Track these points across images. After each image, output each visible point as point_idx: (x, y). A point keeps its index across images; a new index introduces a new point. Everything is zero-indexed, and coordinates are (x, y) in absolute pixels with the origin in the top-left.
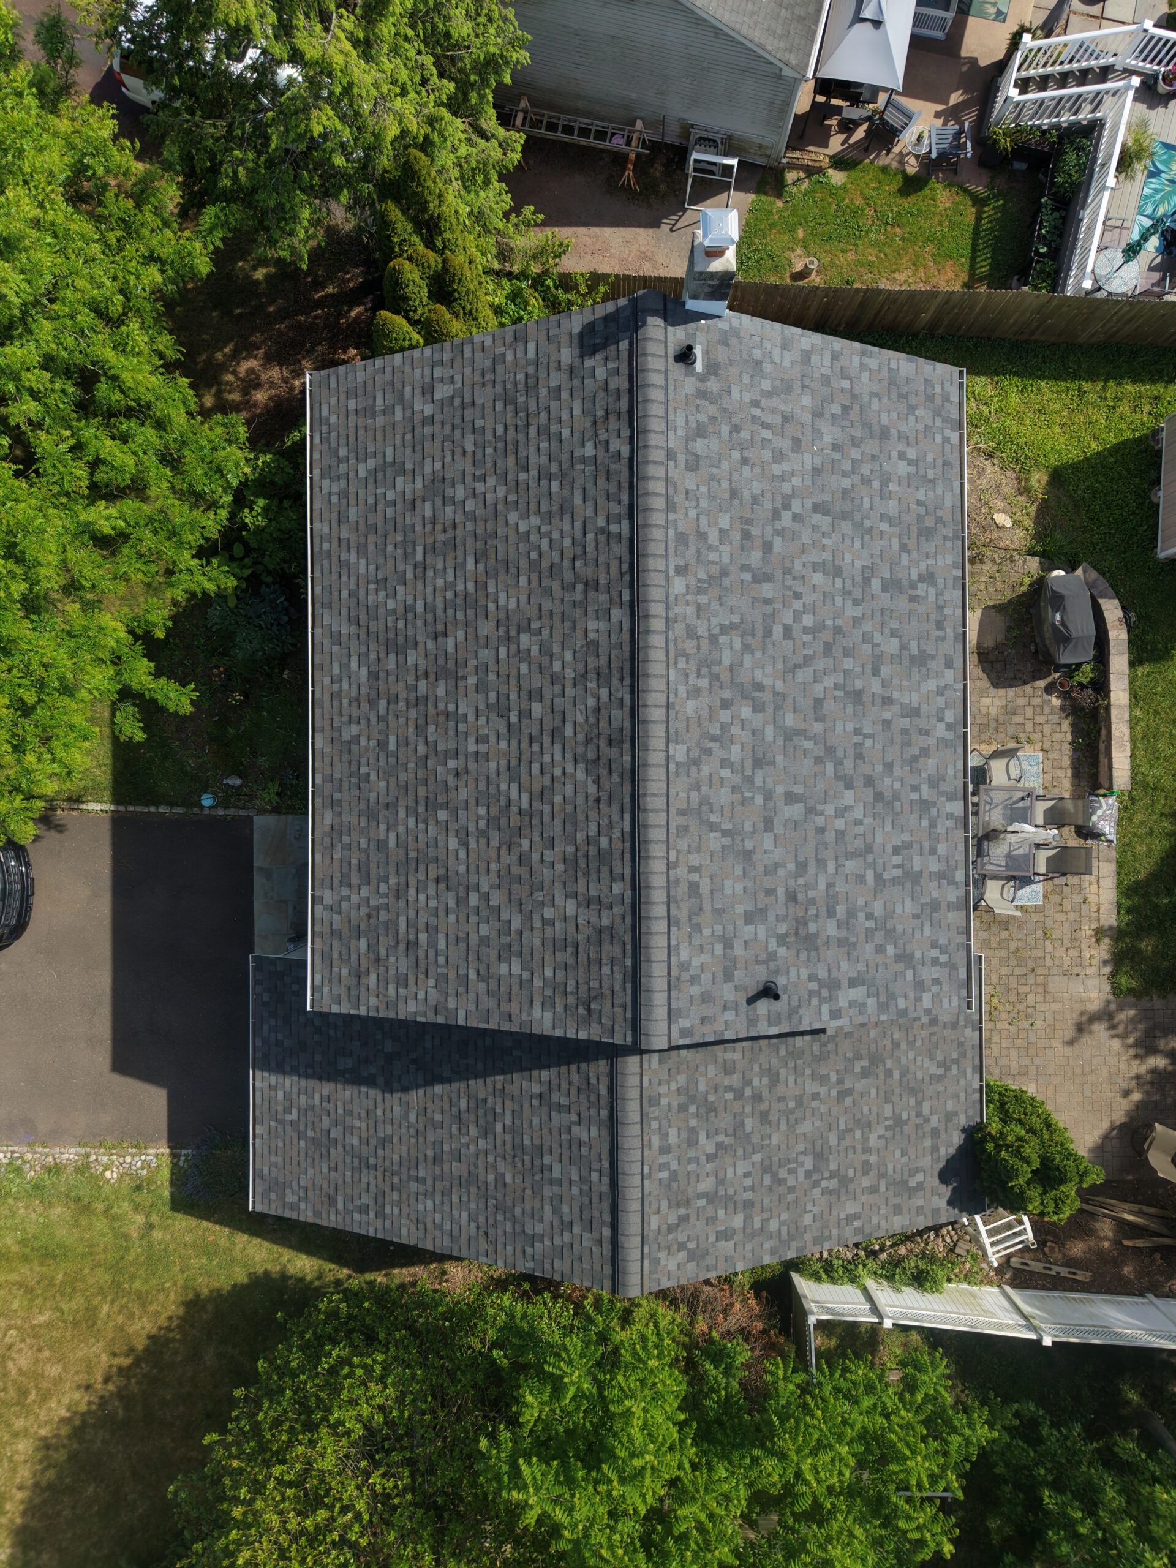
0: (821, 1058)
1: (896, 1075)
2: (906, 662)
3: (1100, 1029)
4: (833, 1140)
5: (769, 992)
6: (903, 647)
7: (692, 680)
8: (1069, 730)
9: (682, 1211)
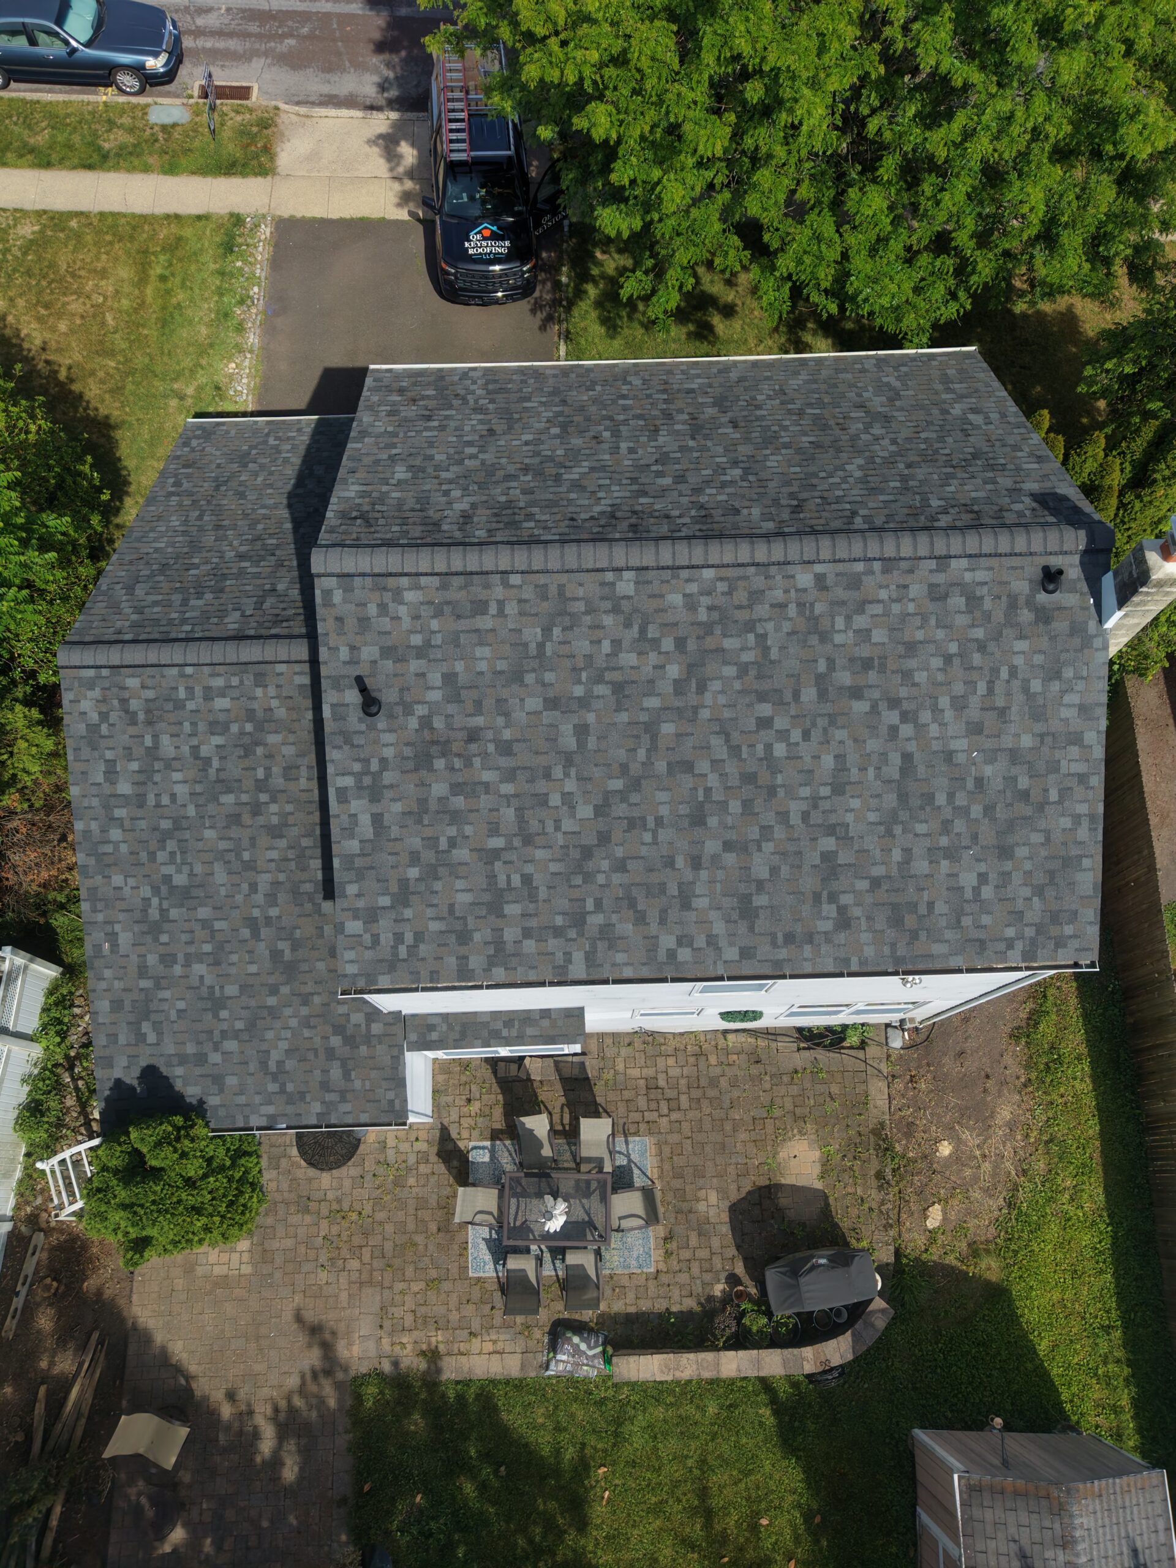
0: (295, 892)
1: (272, 1001)
2: (743, 888)
3: (313, 1358)
4: (203, 913)
5: (370, 704)
6: (760, 885)
7: (705, 601)
8: (684, 1308)
9: (141, 716)
